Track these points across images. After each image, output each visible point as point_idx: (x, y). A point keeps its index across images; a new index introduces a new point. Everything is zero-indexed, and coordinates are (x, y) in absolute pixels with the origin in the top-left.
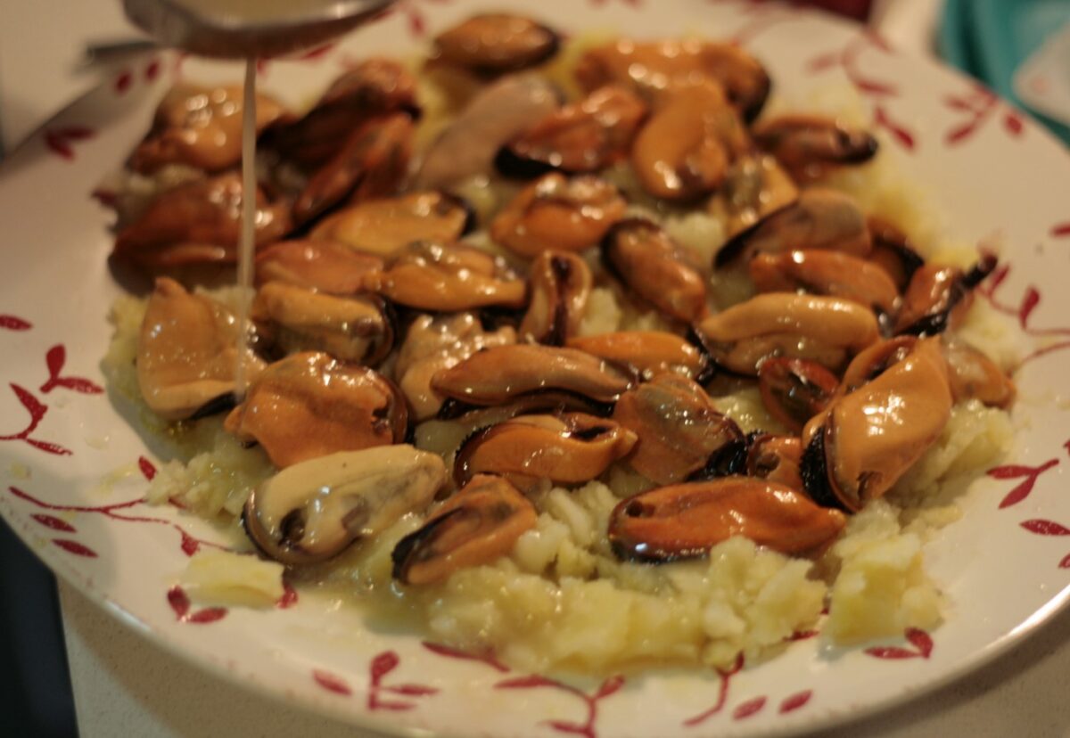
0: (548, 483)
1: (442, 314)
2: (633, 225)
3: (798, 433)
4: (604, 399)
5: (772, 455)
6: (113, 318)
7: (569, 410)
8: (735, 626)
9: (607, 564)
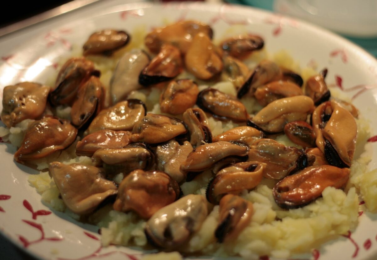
0: (246, 191)
1: (164, 142)
2: (205, 92)
3: (315, 146)
4: (243, 155)
5: (313, 156)
6: (33, 185)
7: (237, 162)
8: (344, 218)
9: (282, 213)
